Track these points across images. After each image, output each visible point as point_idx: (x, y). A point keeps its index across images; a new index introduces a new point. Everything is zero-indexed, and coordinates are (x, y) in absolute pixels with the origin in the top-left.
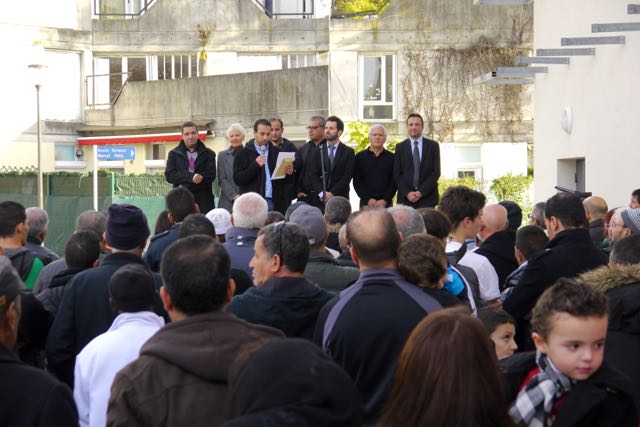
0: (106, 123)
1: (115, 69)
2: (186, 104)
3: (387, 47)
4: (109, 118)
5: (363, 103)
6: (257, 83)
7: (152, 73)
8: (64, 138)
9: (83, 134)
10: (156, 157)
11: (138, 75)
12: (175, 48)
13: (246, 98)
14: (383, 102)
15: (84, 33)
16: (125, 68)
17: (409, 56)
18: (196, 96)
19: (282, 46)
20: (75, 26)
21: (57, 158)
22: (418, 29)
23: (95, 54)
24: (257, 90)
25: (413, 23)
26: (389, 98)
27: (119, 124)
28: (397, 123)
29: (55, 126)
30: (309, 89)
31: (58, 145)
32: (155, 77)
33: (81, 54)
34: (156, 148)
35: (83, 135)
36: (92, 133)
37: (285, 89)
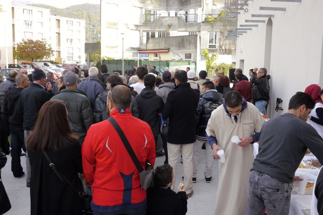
0: (145, 48)
1: (148, 34)
2: (163, 44)
3: (215, 30)
4: (145, 46)
5: (209, 44)
6: (180, 39)
7: (157, 36)
8: (135, 52)
9: (139, 50)
10: (156, 57)
11: (153, 36)
12: (162, 29)
13: (178, 42)
14: (214, 44)
15: (141, 26)
16: (150, 34)
17: (221, 32)
18: (166, 42)
19: (190, 30)
20: (138, 24)
21: (133, 56)
23: (143, 31)
27: (148, 48)
28: (217, 49)
29: (133, 49)
30: (193, 40)
31: (133, 53)
32: (157, 37)
33: (140, 31)
34: (156, 54)
36: (142, 50)
37: (187, 40)
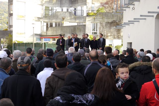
0: (45, 34)
1: (47, 25)
2: (60, 31)
4: (46, 33)
5: (92, 32)
6: (73, 28)
7: (54, 25)
8: (38, 37)
10: (54, 40)
11: (51, 26)
12: (58, 21)
13: (71, 30)
14: (95, 31)
15: (42, 18)
16: (49, 24)
17: (101, 23)
18: (62, 30)
19: (77, 21)
20: (41, 17)
21: (37, 40)
22: (102, 18)
23: (44, 22)
24: (73, 29)
25: (101, 17)
26: (97, 31)
27: (48, 34)
28: (98, 35)
29: (36, 35)
30: (82, 29)
31: (37, 38)
32: (54, 26)
33: (41, 22)
34: (54, 39)
35: (41, 36)
36: (43, 36)
37: (78, 29)
